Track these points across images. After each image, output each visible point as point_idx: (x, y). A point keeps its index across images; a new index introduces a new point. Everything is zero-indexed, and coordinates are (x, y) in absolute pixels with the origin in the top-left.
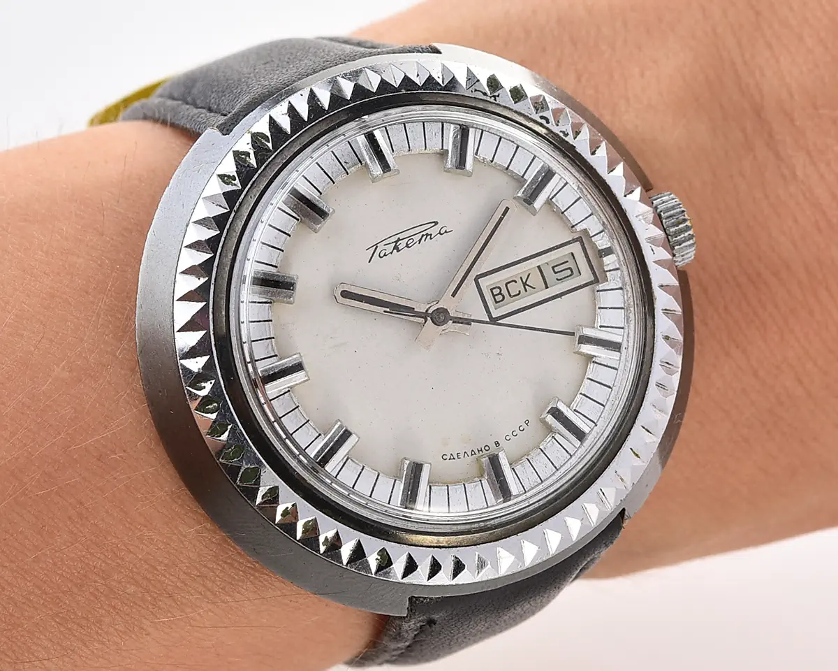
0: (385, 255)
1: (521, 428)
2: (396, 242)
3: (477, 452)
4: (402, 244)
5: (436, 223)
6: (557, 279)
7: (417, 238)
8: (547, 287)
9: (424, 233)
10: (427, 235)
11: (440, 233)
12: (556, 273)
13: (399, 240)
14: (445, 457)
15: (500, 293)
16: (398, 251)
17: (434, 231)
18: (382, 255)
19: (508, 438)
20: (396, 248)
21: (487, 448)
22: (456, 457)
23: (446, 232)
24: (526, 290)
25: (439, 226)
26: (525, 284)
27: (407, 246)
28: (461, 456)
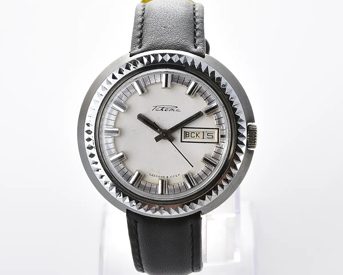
0: (158, 110)
1: (176, 176)
2: (163, 108)
3: (160, 177)
4: (164, 109)
5: (177, 107)
6: (207, 138)
7: (169, 109)
8: (203, 139)
9: (172, 109)
10: (173, 109)
11: (177, 110)
12: (208, 135)
13: (164, 108)
14: (150, 174)
15: (188, 135)
16: (162, 111)
17: (175, 109)
18: (157, 110)
19: (171, 177)
20: (162, 110)
21: (164, 177)
22: (153, 176)
23: (179, 111)
24: (196, 137)
25: (177, 108)
26: (197, 135)
27: (165, 110)
28: (155, 176)
